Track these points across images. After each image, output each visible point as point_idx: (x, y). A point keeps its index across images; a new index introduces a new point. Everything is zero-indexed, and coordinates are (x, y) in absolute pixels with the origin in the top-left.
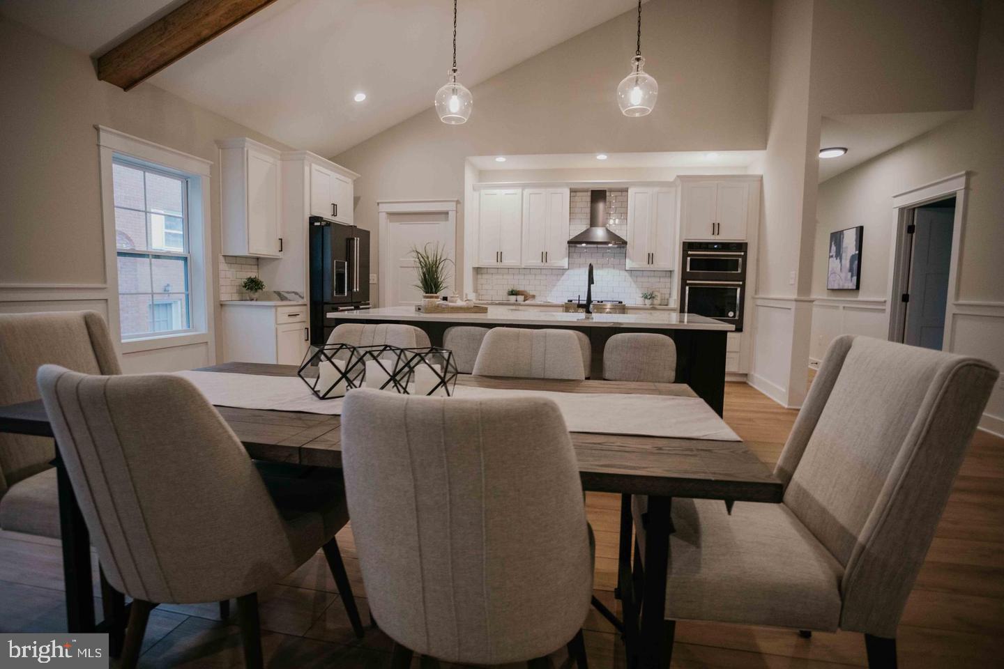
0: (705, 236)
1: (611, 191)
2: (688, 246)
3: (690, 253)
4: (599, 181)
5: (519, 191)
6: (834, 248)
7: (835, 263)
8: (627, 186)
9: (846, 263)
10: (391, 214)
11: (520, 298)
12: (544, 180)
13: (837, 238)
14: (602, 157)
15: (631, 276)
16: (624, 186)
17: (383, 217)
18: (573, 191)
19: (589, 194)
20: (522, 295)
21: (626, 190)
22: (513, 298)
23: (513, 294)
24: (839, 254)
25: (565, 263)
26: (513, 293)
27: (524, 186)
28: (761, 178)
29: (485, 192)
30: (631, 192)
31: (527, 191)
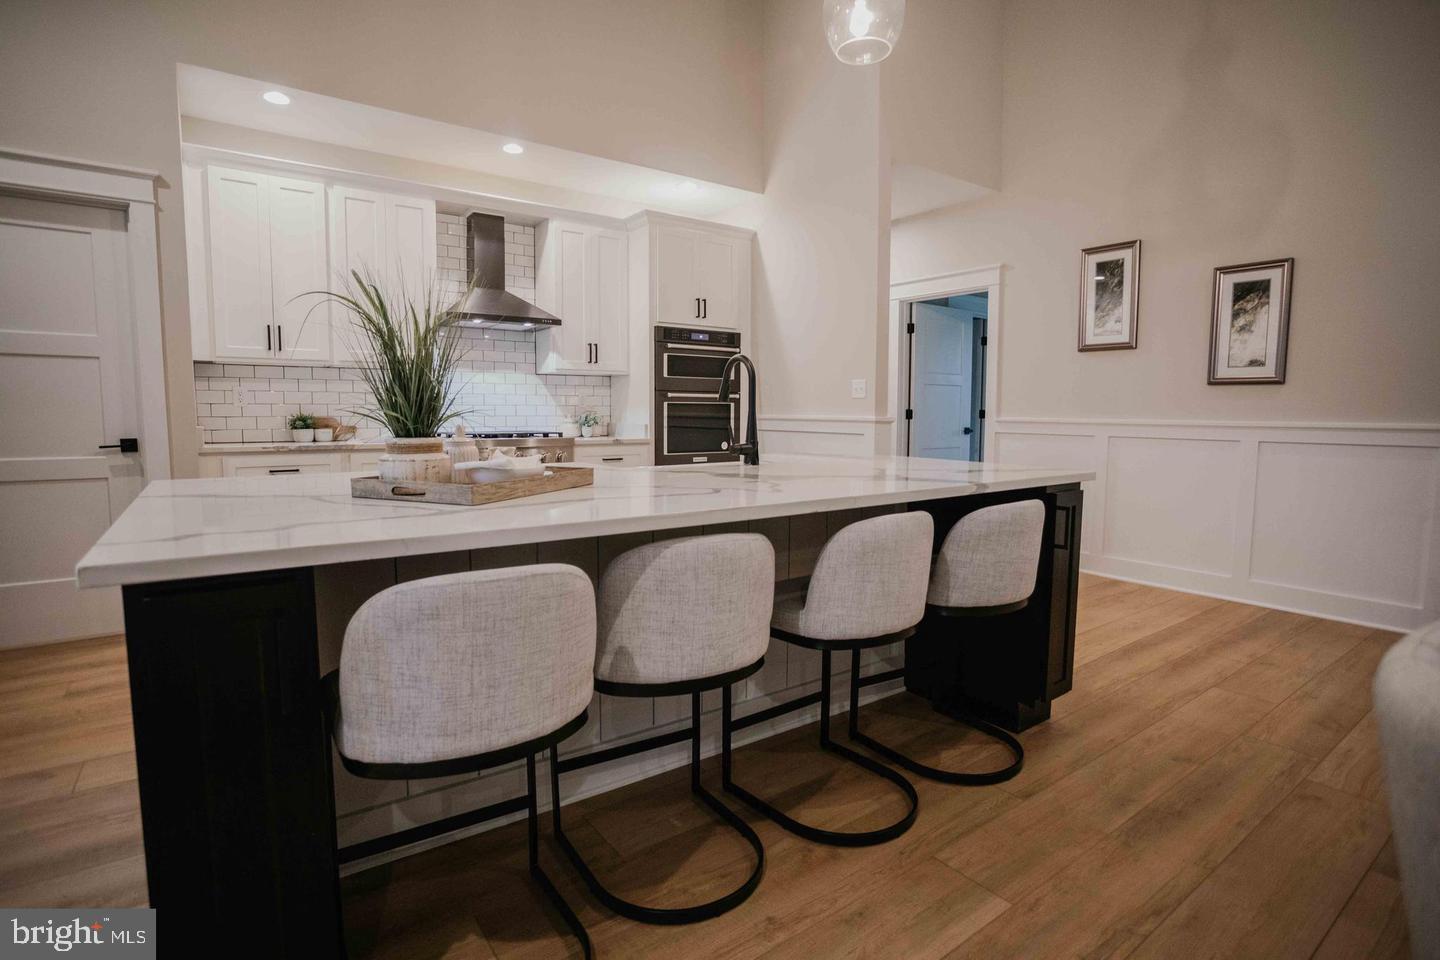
0: (685, 319)
1: (514, 220)
2: (665, 336)
3: (670, 345)
4: (490, 198)
5: (317, 187)
8: (545, 216)
11: (325, 435)
14: (513, 148)
15: (546, 384)
16: (541, 215)
18: (442, 209)
19: (463, 221)
20: (327, 426)
21: (542, 224)
22: (305, 435)
23: (307, 427)
26: (303, 422)
27: (330, 179)
28: (755, 234)
29: (216, 172)
30: (553, 227)
31: (337, 192)
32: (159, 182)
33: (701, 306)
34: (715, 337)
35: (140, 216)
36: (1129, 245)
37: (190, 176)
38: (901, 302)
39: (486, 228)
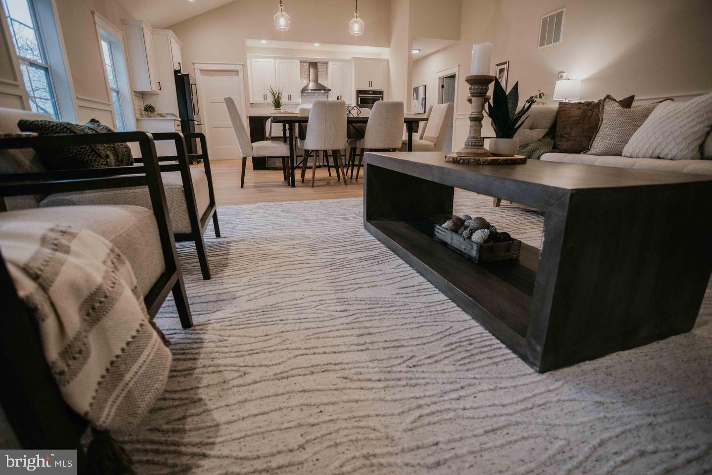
0: (365, 87)
1: (320, 63)
2: (359, 92)
3: (360, 95)
4: (313, 57)
5: (273, 60)
6: (415, 95)
7: (415, 102)
8: (328, 61)
9: (420, 101)
10: (201, 70)
12: (285, 55)
13: (416, 90)
14: (317, 45)
16: (326, 61)
17: (198, 72)
18: (301, 62)
19: (308, 63)
21: (327, 63)
24: (417, 98)
25: (300, 100)
27: (275, 58)
28: (388, 60)
29: (253, 60)
30: (330, 64)
31: (278, 61)
32: (243, 65)
33: (370, 84)
34: (375, 92)
35: (241, 73)
36: (505, 63)
37: (248, 61)
38: (439, 78)
39: (314, 65)
